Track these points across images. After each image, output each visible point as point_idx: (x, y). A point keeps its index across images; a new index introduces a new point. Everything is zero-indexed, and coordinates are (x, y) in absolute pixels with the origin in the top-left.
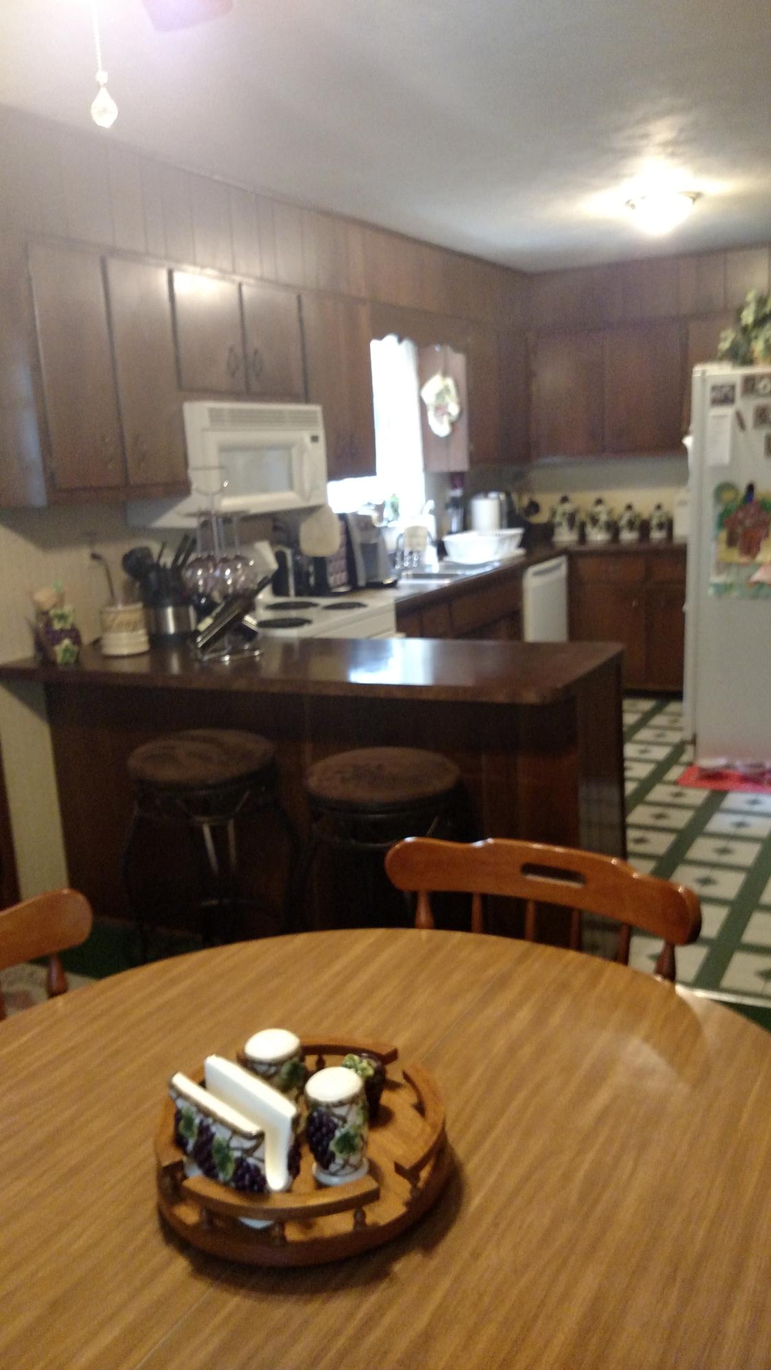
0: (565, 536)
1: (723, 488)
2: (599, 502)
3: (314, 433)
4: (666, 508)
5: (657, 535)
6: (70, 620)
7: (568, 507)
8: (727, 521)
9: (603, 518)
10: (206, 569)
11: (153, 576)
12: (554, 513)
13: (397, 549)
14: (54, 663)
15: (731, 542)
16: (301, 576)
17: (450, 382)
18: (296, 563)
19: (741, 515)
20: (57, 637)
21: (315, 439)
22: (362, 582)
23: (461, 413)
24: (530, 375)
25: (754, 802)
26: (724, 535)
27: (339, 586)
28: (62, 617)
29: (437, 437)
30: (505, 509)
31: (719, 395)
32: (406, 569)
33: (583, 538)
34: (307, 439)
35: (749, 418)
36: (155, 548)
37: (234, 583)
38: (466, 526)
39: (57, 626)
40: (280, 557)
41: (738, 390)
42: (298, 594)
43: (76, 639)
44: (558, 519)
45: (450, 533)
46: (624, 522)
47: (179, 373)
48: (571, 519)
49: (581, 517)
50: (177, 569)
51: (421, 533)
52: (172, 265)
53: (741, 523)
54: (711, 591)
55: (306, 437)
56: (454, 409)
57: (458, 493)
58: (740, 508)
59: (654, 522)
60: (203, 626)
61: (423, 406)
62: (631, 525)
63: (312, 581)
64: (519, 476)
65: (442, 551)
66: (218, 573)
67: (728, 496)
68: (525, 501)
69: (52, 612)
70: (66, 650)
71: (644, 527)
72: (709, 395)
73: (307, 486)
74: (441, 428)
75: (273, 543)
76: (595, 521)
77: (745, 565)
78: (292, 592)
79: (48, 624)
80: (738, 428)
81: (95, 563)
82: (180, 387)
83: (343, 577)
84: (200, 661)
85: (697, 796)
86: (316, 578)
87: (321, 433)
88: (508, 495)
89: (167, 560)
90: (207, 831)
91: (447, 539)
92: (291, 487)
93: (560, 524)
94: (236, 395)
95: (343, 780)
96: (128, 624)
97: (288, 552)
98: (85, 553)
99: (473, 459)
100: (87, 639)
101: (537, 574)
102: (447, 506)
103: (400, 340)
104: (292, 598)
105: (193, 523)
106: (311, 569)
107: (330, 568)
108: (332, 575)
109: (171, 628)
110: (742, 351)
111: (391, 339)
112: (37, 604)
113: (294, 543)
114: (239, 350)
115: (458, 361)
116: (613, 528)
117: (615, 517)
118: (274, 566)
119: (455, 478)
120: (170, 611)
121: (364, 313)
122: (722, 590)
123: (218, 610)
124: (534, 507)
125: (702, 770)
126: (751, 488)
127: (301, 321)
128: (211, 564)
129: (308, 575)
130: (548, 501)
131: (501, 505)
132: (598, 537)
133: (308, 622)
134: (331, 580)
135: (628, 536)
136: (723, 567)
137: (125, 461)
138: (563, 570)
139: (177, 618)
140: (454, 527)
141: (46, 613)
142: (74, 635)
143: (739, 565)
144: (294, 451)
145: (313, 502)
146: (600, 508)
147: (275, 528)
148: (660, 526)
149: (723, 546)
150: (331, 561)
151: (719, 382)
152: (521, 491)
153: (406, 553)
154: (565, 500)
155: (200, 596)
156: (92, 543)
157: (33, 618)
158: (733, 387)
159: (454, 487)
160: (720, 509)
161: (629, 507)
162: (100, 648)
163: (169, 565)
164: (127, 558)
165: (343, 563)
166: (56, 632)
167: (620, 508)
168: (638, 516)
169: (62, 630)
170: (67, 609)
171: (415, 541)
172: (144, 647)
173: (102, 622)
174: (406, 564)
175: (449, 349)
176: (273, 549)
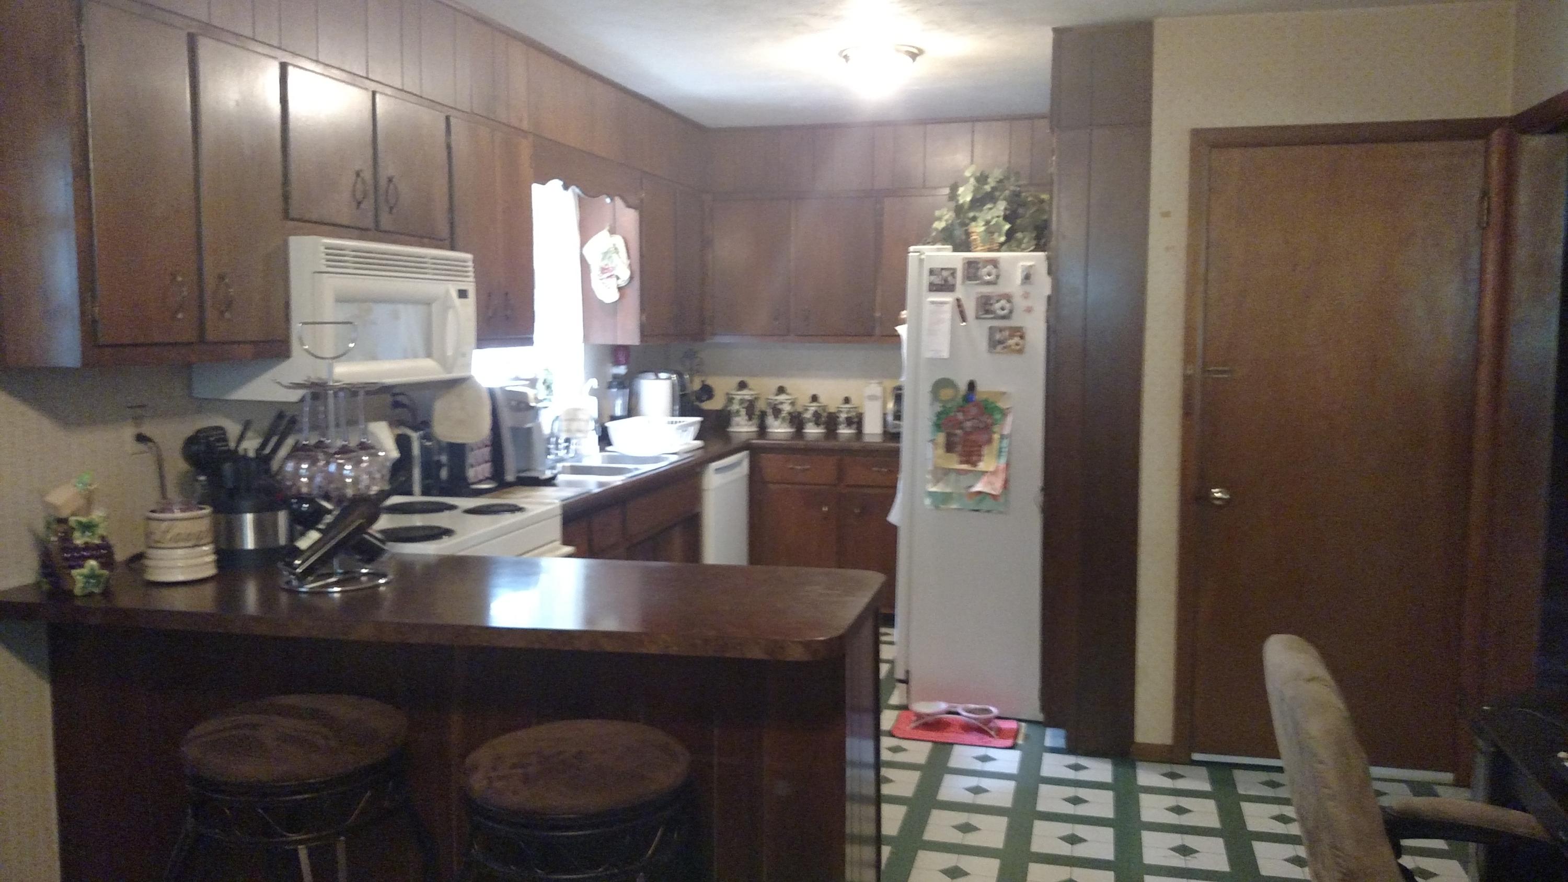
0: (743, 427)
1: (941, 385)
2: (781, 390)
3: (463, 287)
4: (855, 401)
5: (845, 431)
6: (101, 531)
7: (746, 394)
8: (943, 422)
9: (787, 408)
10: (314, 462)
11: (227, 467)
12: (730, 400)
13: (552, 435)
14: (70, 594)
15: (950, 447)
16: (430, 468)
17: (618, 241)
18: (424, 449)
19: (960, 416)
20: (77, 557)
21: (463, 294)
22: (510, 477)
23: (631, 278)
24: (706, 243)
25: (985, 759)
26: (941, 438)
27: (480, 482)
28: (88, 527)
29: (601, 302)
30: (678, 393)
31: (936, 280)
32: (561, 460)
33: (762, 430)
34: (454, 294)
35: (970, 308)
36: (233, 429)
37: (356, 481)
38: (631, 411)
39: (79, 540)
40: (402, 443)
41: (959, 274)
42: (425, 493)
43: (107, 560)
44: (735, 407)
45: (613, 418)
46: (808, 415)
47: (286, 197)
48: (750, 407)
49: (761, 405)
50: (263, 460)
51: (581, 416)
52: (287, 58)
53: (959, 425)
54: (928, 501)
55: (453, 290)
56: (625, 274)
57: (622, 370)
58: (961, 409)
59: (843, 416)
60: (303, 544)
61: (585, 266)
62: (817, 419)
63: (444, 474)
64: (691, 355)
65: (604, 439)
66: (332, 468)
67: (947, 393)
68: (696, 386)
69: (73, 519)
70: (92, 576)
71: (830, 422)
72: (926, 279)
73: (450, 353)
74: (607, 292)
75: (394, 423)
76: (777, 412)
77: (966, 472)
78: (417, 488)
79: (66, 538)
80: (958, 317)
81: (141, 447)
82: (286, 215)
83: (485, 469)
84: (293, 592)
85: (919, 751)
86: (451, 471)
87: (471, 288)
88: (680, 375)
89: (250, 446)
90: (303, 853)
91: (612, 426)
92: (429, 355)
93: (737, 413)
94: (362, 233)
95: (526, 779)
96: (188, 537)
97: (415, 436)
98: (128, 432)
99: (644, 332)
100: (120, 556)
101: (718, 470)
102: (610, 386)
103: (566, 187)
104: (417, 498)
105: (294, 396)
106: (444, 458)
107: (471, 458)
108: (472, 466)
109: (250, 542)
110: (959, 233)
111: (556, 184)
112: (48, 505)
113: (423, 425)
114: (367, 175)
115: (629, 218)
116: (797, 421)
117: (800, 409)
118: (395, 454)
119: (618, 353)
120: (249, 519)
121: (525, 149)
122: (941, 499)
123: (329, 519)
124: (707, 392)
125: (919, 716)
126: (972, 386)
127: (449, 147)
128: (321, 456)
129: (439, 465)
130: (723, 385)
131: (673, 386)
132: (779, 429)
133: (448, 532)
134: (471, 473)
135: (813, 431)
136: (941, 474)
137: (201, 307)
138: (744, 468)
139: (260, 528)
140: (618, 411)
141: (62, 521)
142: (104, 552)
143: (959, 472)
144: (435, 308)
145: (455, 375)
146: (782, 397)
147: (397, 405)
148: (849, 422)
149: (941, 451)
150: (472, 450)
151: (937, 265)
152: (693, 372)
153: (561, 441)
154: (742, 386)
155: (302, 499)
156: (138, 420)
157: (40, 527)
158: (953, 272)
159: (617, 363)
160: (938, 408)
161: (814, 398)
162: (143, 570)
163: (251, 454)
164: (191, 441)
165: (486, 451)
166: (77, 549)
167: (804, 400)
168: (824, 408)
169: (87, 547)
170: (97, 515)
171: (575, 425)
172: (211, 571)
173: (148, 535)
174: (562, 453)
175: (619, 202)
176: (392, 432)
